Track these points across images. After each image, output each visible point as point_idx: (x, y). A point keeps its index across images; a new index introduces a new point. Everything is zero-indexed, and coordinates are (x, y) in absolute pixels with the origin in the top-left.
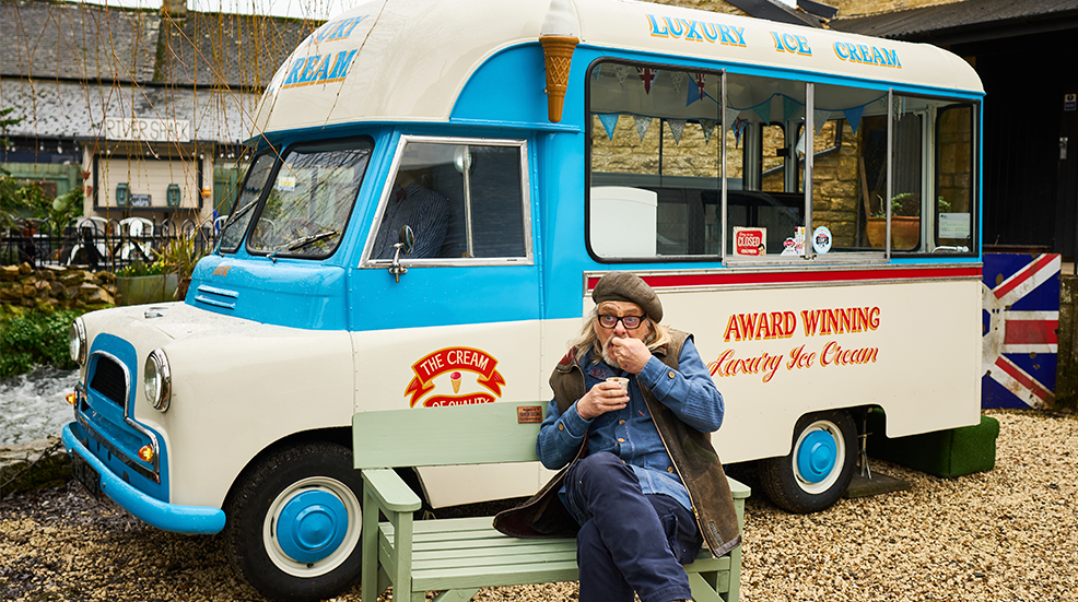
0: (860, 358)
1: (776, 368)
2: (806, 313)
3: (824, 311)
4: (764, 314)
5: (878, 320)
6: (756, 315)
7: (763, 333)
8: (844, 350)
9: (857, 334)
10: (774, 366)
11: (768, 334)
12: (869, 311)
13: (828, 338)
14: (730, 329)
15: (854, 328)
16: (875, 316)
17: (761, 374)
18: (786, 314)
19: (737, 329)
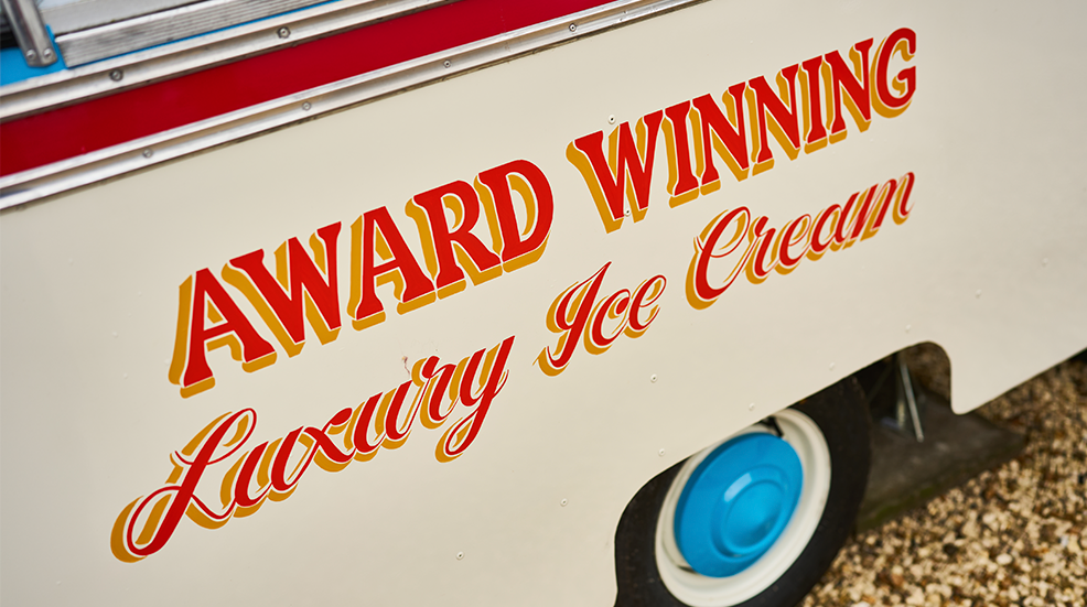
0: (847, 231)
1: (490, 393)
2: (591, 144)
3: (678, 112)
4: (380, 216)
5: (909, 75)
6: (330, 233)
7: (388, 291)
8: (778, 223)
9: (830, 151)
10: (476, 390)
11: (416, 287)
12: (873, 52)
13: (705, 207)
14: (199, 335)
15: (817, 132)
16: (896, 64)
17: (421, 438)
18: (495, 178)
19: (237, 321)
